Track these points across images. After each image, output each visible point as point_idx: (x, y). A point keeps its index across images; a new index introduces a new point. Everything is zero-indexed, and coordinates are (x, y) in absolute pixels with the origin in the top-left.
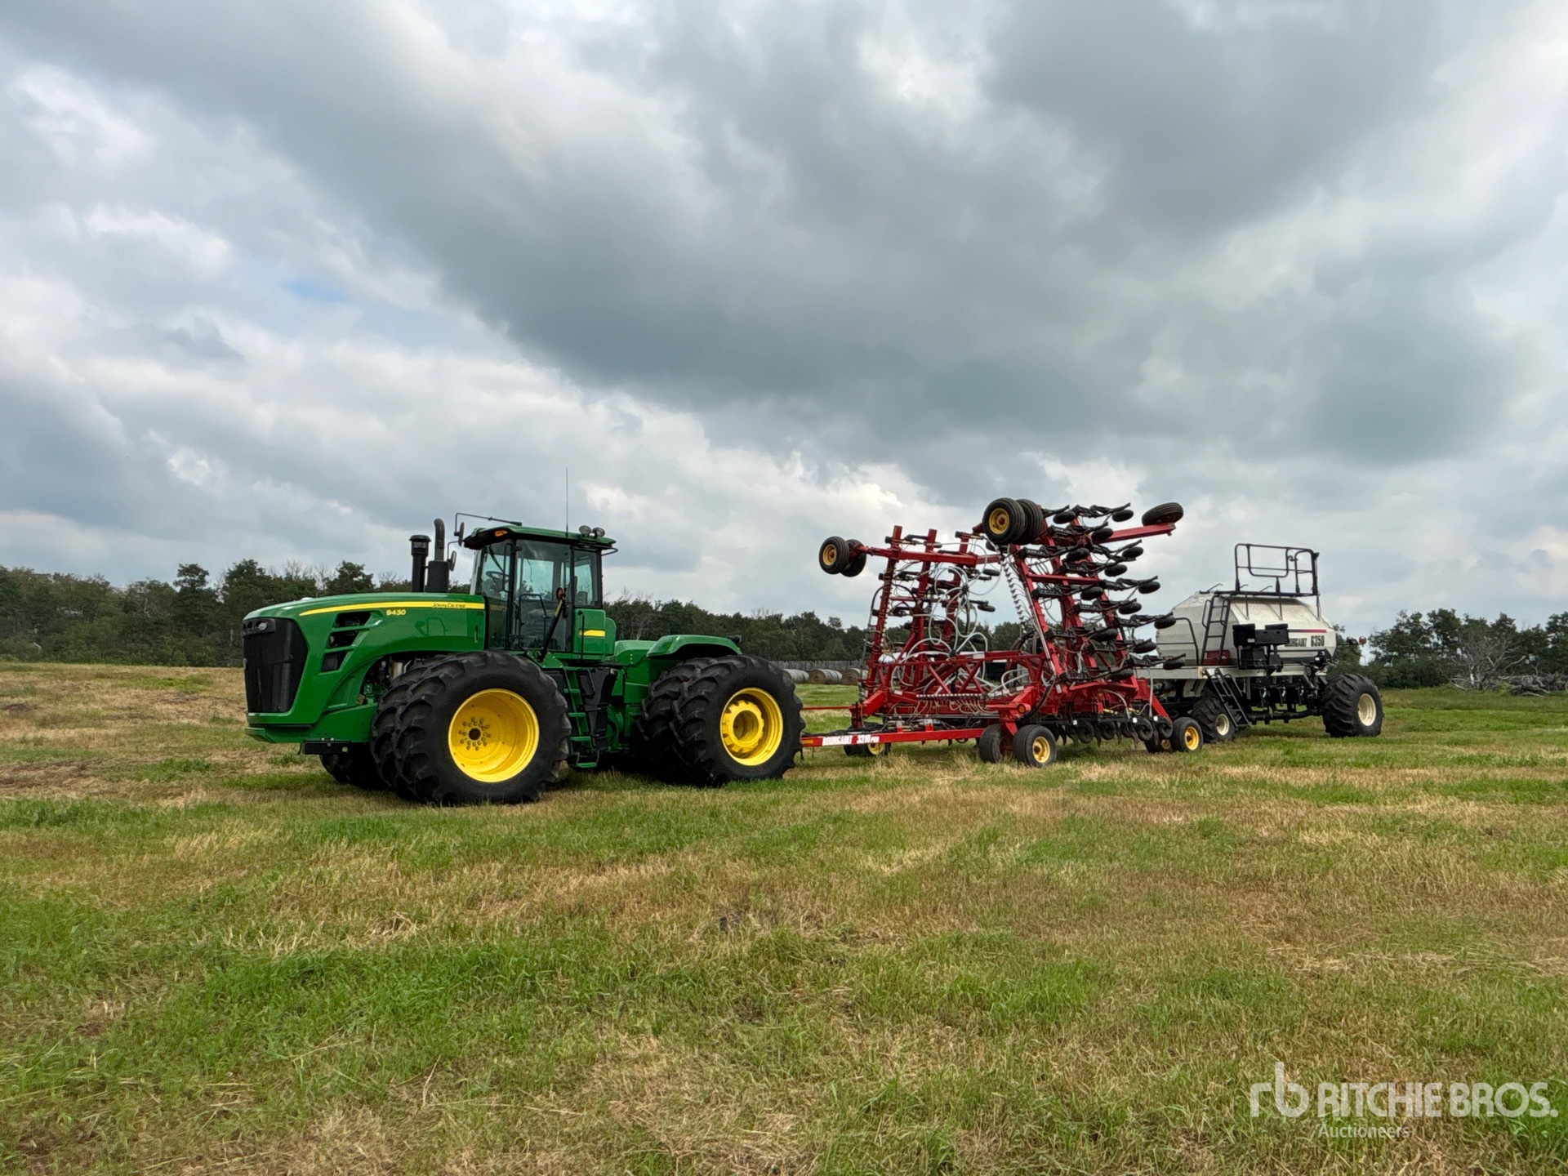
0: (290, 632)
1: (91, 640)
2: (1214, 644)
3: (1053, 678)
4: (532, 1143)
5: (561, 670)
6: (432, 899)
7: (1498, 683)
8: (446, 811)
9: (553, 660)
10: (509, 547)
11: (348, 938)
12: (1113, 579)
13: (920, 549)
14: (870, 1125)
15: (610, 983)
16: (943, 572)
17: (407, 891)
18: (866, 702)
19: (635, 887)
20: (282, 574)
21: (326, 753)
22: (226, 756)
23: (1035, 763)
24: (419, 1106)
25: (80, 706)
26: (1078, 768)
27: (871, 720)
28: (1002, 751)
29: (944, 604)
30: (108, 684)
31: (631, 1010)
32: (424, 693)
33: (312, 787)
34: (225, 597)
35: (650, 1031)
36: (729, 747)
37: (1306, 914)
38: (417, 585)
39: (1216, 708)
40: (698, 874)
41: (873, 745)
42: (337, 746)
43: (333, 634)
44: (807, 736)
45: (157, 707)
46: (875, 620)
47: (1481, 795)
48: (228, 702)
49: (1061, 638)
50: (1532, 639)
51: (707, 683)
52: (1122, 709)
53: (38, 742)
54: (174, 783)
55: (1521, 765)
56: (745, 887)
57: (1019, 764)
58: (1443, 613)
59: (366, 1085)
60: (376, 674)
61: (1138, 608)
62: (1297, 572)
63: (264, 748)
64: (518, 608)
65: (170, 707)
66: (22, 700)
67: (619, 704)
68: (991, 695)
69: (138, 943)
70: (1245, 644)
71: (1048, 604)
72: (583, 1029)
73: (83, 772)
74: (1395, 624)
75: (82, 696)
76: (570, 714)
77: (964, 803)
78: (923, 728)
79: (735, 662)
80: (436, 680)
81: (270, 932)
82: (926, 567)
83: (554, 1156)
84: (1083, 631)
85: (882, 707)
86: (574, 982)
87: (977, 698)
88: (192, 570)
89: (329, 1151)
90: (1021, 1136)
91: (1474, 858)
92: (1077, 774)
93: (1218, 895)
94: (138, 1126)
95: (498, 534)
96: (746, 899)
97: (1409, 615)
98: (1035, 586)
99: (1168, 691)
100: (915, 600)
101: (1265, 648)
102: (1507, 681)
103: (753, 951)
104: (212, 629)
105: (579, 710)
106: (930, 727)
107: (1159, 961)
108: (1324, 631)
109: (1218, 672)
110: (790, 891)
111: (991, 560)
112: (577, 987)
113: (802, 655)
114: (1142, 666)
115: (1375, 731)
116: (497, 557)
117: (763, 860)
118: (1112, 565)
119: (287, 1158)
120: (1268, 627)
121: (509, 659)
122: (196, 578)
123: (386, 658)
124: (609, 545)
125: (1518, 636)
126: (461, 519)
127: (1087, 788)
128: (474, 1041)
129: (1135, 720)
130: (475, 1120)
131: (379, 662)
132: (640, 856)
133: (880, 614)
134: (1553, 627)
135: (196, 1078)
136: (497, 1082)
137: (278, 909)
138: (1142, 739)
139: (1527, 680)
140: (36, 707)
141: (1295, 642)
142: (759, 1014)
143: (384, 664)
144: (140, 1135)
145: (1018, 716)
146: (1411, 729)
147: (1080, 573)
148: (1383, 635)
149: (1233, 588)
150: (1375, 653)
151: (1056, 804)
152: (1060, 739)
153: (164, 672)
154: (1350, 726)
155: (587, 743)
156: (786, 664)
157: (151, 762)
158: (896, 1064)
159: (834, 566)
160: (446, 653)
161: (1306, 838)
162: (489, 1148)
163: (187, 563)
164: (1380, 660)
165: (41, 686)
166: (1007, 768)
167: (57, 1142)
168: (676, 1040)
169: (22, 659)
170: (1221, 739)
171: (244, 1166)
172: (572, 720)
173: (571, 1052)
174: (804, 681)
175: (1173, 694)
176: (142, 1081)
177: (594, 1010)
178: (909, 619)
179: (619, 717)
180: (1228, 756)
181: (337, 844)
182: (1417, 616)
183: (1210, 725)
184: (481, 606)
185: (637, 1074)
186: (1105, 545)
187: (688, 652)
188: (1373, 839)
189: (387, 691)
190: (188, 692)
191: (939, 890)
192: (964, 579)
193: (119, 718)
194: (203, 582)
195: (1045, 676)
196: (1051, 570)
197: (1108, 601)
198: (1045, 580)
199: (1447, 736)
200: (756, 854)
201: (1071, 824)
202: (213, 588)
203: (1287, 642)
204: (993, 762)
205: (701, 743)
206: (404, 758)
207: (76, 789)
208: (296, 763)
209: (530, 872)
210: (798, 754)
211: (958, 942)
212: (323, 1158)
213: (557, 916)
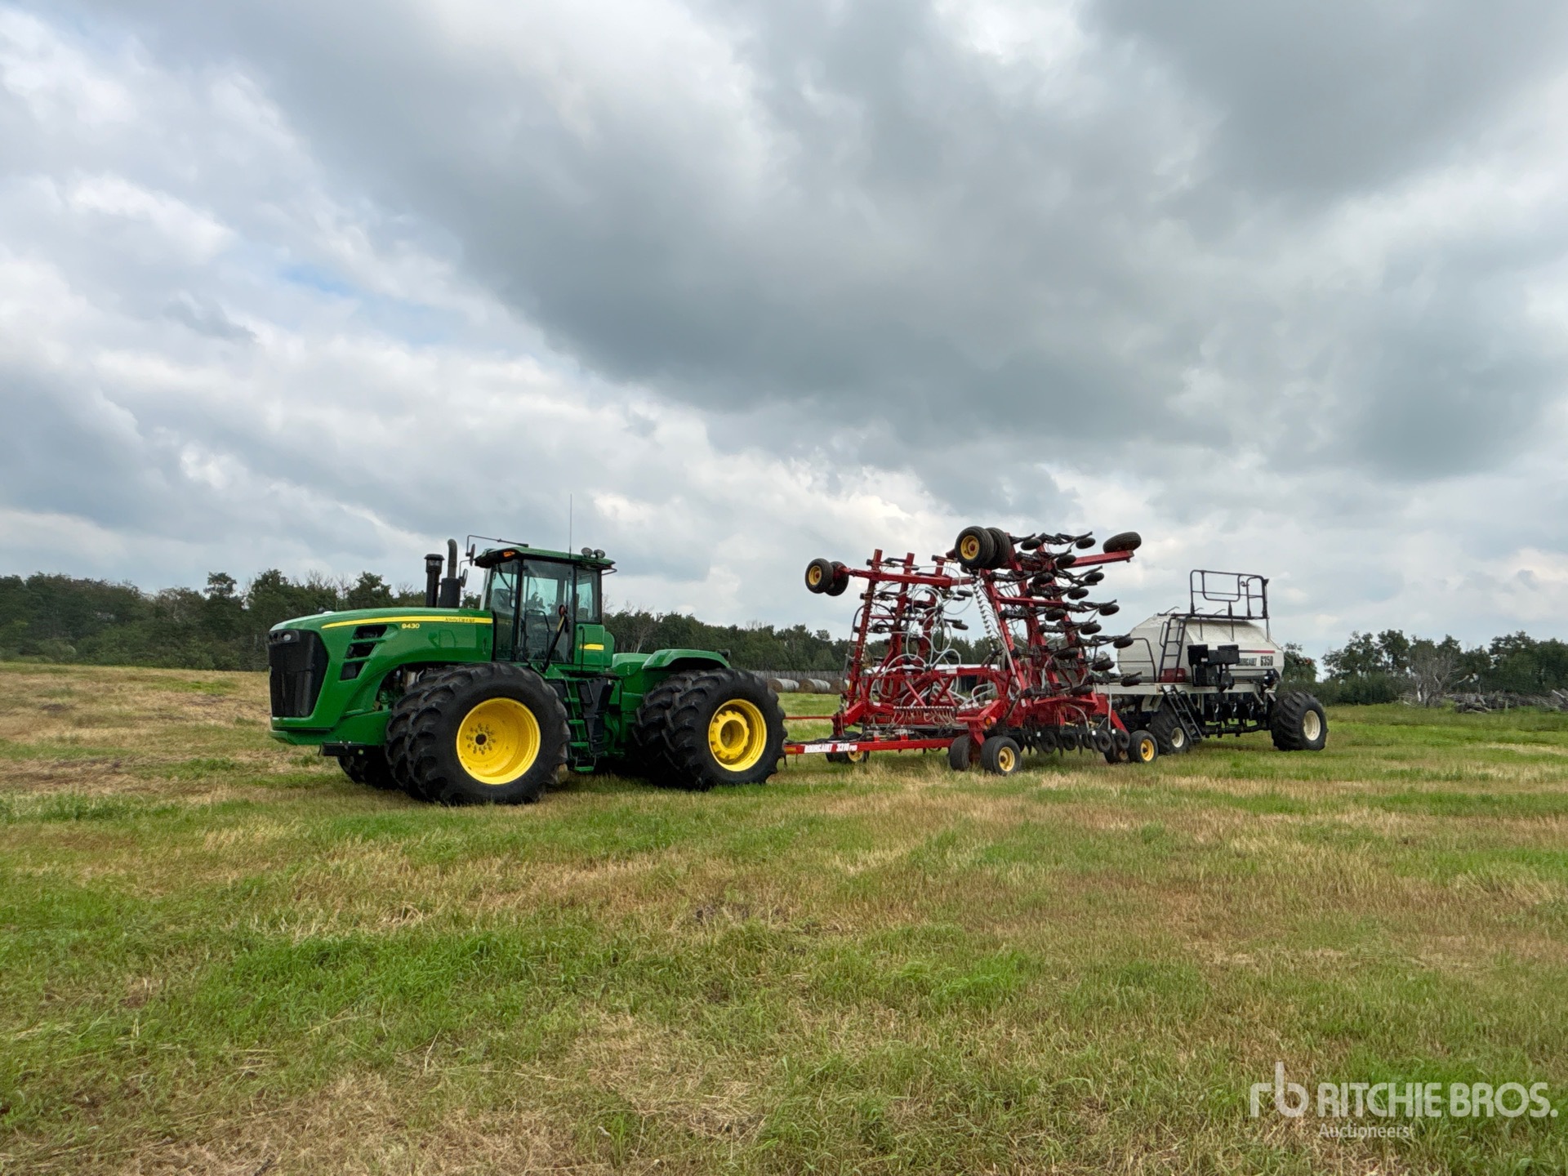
0: (312, 642)
1: (123, 644)
2: (1170, 663)
3: (1018, 693)
4: (518, 1103)
5: (563, 682)
6: (438, 890)
7: (1443, 701)
8: (454, 811)
9: (555, 672)
10: (516, 568)
11: (362, 924)
12: (1076, 602)
13: (899, 571)
14: (814, 1092)
15: (593, 967)
16: (920, 593)
17: (415, 883)
18: (847, 712)
19: (623, 883)
20: (305, 583)
21: (343, 754)
22: (250, 756)
23: (1001, 772)
24: (421, 1071)
25: (115, 708)
26: (1040, 776)
27: (852, 729)
28: (971, 760)
29: (921, 622)
30: (139, 686)
31: (612, 992)
32: (434, 702)
33: (329, 787)
34: (250, 604)
35: (628, 1010)
36: (716, 754)
37: (1226, 914)
38: (430, 599)
39: (1172, 722)
40: (681, 870)
41: (853, 753)
42: (353, 750)
43: (353, 645)
44: (790, 744)
45: (186, 709)
46: (856, 637)
47: (1406, 806)
48: (252, 705)
49: (1027, 656)
50: (1475, 660)
51: (696, 695)
52: (1083, 722)
53: (75, 740)
54: (202, 781)
55: (1447, 779)
56: (721, 884)
57: (986, 773)
58: (1391, 634)
59: (375, 1053)
60: (391, 683)
61: (1098, 629)
62: (1248, 597)
63: (285, 750)
64: (524, 623)
65: (198, 709)
66: (58, 701)
67: (616, 711)
68: (962, 708)
69: (173, 927)
70: (1199, 663)
71: (1015, 624)
72: (568, 1007)
73: (117, 770)
74: (1347, 643)
75: (116, 697)
76: (570, 722)
77: (930, 809)
78: (898, 738)
79: (723, 675)
80: (447, 690)
81: (291, 920)
82: (905, 588)
83: (537, 1115)
84: (1046, 649)
85: (862, 716)
86: (561, 966)
87: (948, 711)
88: (221, 578)
89: (342, 1108)
90: (944, 1102)
91: (1387, 865)
92: (1038, 783)
93: (1148, 895)
94: (176, 1086)
95: (507, 555)
96: (721, 894)
97: (1361, 635)
98: (1003, 607)
99: (1128, 706)
100: (893, 618)
101: (1218, 667)
102: (1452, 699)
103: (724, 941)
104: (238, 634)
105: (578, 718)
106: (904, 737)
107: (1087, 953)
108: (1273, 652)
109: (1174, 689)
110: (762, 887)
111: (965, 582)
112: (564, 971)
113: (792, 665)
114: (1101, 684)
115: (1319, 745)
116: (504, 575)
117: (740, 859)
118: (1074, 589)
119: (306, 1113)
120: (1220, 648)
121: (515, 670)
122: (225, 586)
123: (400, 668)
124: (608, 565)
125: (1463, 655)
126: (472, 541)
127: (1044, 796)
128: (471, 1016)
129: (1094, 733)
130: (469, 1083)
131: (393, 673)
132: (628, 855)
133: (861, 631)
134: (1496, 649)
135: (226, 1044)
136: (490, 1052)
137: (298, 899)
138: (1101, 750)
139: (1471, 698)
140: (72, 707)
141: (1245, 662)
142: (726, 997)
143: (398, 673)
144: (178, 1092)
145: (986, 728)
146: (1354, 744)
147: (1045, 596)
148: (1337, 654)
149: (1188, 611)
150: (1330, 671)
151: (1014, 811)
152: (1026, 749)
153: (192, 675)
154: (1295, 740)
155: (585, 748)
156: (778, 674)
157: (180, 760)
158: (842, 1040)
159: (819, 585)
160: (456, 664)
161: (1236, 844)
162: (482, 1108)
163: (217, 571)
164: (1334, 678)
165: (78, 687)
166: (974, 776)
167: (107, 1098)
168: (651, 1018)
169: (57, 662)
170: (1175, 751)
171: (270, 1119)
172: (572, 727)
173: (556, 1027)
174: (793, 690)
175: (1132, 708)
176: (179, 1046)
177: (580, 991)
178: (887, 636)
179: (616, 725)
180: (1181, 767)
181: (353, 841)
182: (1367, 637)
183: (1166, 738)
184: (490, 621)
185: (614, 1047)
186: (1068, 570)
187: (681, 665)
188: (1298, 847)
189: (401, 698)
190: (216, 695)
191: (898, 887)
192: (939, 599)
193: (150, 718)
194: (230, 590)
195: (1012, 691)
196: (1018, 594)
197: (1071, 622)
198: (1012, 602)
199: (1386, 751)
200: (734, 855)
201: (1024, 829)
202: (239, 595)
203: (1238, 662)
204: (963, 770)
205: (691, 750)
206: (415, 761)
207: (111, 785)
208: (315, 763)
209: (528, 867)
210: (781, 761)
211: (908, 936)
212: (337, 1113)
213: (551, 908)
